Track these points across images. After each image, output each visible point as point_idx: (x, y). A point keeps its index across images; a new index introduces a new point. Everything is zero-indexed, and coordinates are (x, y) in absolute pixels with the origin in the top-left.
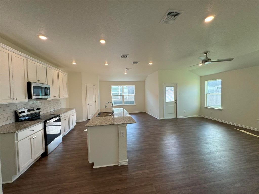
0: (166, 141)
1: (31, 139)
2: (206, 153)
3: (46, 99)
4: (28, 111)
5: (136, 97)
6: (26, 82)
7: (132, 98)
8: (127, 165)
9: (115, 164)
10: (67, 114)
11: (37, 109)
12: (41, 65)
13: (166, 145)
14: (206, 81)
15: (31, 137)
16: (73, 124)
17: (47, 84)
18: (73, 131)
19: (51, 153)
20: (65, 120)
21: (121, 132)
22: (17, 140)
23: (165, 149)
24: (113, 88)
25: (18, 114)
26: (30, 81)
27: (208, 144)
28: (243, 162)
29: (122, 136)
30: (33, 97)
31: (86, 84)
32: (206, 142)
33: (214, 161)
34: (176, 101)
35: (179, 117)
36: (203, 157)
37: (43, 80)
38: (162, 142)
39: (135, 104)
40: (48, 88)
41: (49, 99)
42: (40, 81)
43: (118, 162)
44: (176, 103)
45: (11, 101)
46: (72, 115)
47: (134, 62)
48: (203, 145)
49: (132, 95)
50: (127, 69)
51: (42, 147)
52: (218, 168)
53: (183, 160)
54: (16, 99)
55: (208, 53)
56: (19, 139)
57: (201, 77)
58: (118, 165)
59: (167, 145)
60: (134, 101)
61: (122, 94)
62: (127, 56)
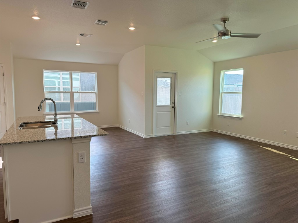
0: (159, 170)
2: (219, 181)
5: (99, 96)
7: (92, 98)
8: (91, 215)
9: (67, 216)
13: (158, 176)
14: (221, 71)
21: (79, 152)
23: (156, 182)
24: (48, 77)
27: (221, 169)
28: (264, 186)
29: (80, 161)
32: (220, 166)
33: (229, 190)
34: (173, 105)
35: (178, 133)
36: (214, 186)
38: (152, 173)
39: (97, 110)
43: (72, 212)
44: (174, 107)
47: (99, 21)
48: (215, 170)
49: (92, 93)
50: (82, 35)
52: (234, 197)
53: (186, 194)
55: (227, 20)
57: (215, 63)
58: (72, 218)
59: (160, 175)
60: (95, 103)
61: (70, 91)
62: (86, 5)
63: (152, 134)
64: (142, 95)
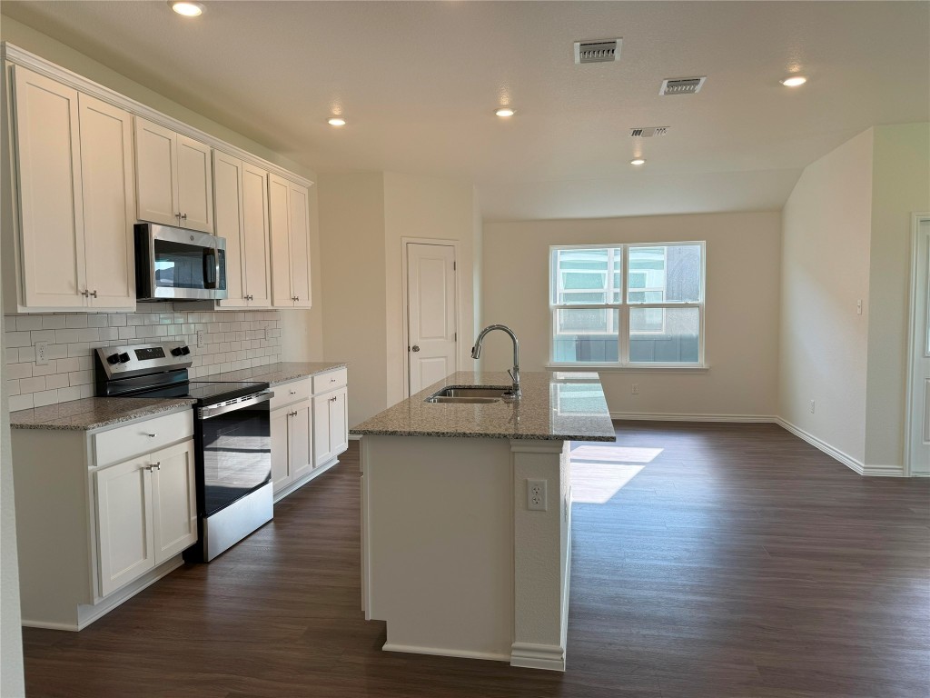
1: (142, 469)
3: (208, 305)
4: (142, 355)
6: (132, 222)
7: (689, 324)
10: (302, 386)
11: (176, 352)
12: (189, 143)
15: (142, 461)
16: (332, 446)
17: (215, 234)
18: (331, 478)
19: (223, 558)
20: (292, 414)
22: (94, 463)
25: (105, 363)
26: (144, 217)
29: (530, 502)
30: (159, 292)
31: (405, 240)
37: (198, 217)
39: (701, 363)
40: (219, 251)
41: (224, 305)
42: (185, 217)
43: (509, 650)
45: (76, 303)
46: (330, 396)
47: (672, 83)
51: (186, 520)
54: (94, 294)
56: (100, 462)
58: (509, 663)
60: (697, 338)
61: (620, 302)
62: (615, 46)
63: (902, 464)
64: (859, 312)
